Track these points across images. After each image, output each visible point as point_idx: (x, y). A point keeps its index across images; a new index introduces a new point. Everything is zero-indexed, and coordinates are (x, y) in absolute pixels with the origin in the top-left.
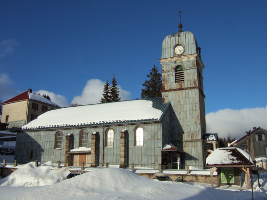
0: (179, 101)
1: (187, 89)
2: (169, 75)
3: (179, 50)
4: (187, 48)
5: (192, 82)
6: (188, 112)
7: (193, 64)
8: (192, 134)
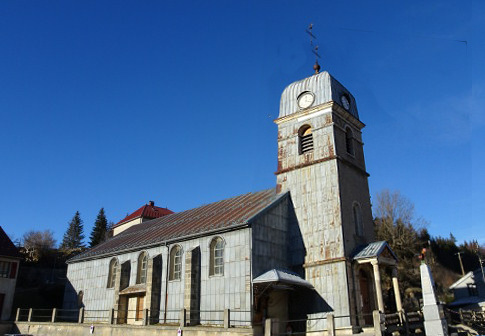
0: (305, 187)
1: (317, 162)
2: (288, 143)
3: (306, 101)
4: (318, 97)
5: (326, 150)
6: (319, 205)
7: (327, 119)
8: (327, 248)
